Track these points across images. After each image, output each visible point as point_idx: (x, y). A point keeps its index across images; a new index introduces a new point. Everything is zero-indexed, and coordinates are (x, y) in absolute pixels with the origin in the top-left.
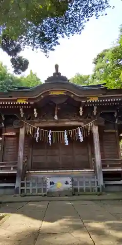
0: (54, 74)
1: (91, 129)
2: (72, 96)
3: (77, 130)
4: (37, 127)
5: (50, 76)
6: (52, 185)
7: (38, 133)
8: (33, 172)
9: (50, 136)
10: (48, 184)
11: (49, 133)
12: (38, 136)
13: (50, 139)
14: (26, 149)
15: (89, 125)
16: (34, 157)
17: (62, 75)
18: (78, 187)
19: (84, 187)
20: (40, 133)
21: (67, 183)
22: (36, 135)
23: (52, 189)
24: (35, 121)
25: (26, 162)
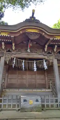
0: (31, 17)
1: (52, 61)
2: (44, 34)
3: (43, 61)
4: (14, 57)
5: (27, 19)
6: (25, 102)
7: (14, 61)
8: (8, 90)
9: (23, 64)
10: (22, 101)
11: (22, 62)
12: (14, 63)
13: (23, 66)
14: (4, 74)
15: (51, 58)
16: (9, 80)
17: (36, 19)
18: (45, 104)
19: (50, 103)
20: (16, 62)
21: (37, 101)
22: (13, 63)
23: (25, 105)
24: (12, 53)
25: (3, 83)
